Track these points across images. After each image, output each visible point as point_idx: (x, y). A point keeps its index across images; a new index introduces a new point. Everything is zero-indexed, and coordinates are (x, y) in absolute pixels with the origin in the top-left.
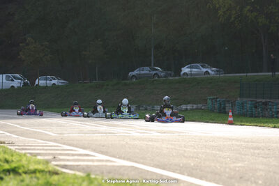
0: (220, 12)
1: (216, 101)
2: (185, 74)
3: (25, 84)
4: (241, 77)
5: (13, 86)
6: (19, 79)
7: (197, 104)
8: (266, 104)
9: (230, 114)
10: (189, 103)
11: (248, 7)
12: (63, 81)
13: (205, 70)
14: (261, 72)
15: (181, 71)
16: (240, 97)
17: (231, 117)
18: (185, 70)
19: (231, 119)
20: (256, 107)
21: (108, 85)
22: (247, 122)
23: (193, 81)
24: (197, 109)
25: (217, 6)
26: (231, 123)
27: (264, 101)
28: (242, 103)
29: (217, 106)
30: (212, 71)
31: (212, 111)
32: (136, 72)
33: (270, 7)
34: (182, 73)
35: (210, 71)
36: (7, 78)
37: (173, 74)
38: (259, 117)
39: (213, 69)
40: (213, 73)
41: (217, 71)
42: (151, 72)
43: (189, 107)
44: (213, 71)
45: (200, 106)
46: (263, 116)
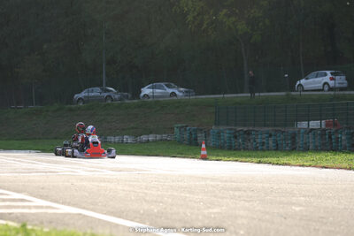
0: (190, 18)
1: (186, 130)
2: (146, 96)
4: (216, 99)
7: (161, 134)
8: (248, 133)
9: (204, 146)
10: (151, 133)
11: (225, 11)
13: (170, 91)
14: (242, 92)
15: (140, 92)
16: (215, 124)
17: (203, 149)
18: (146, 91)
19: (204, 152)
20: (235, 137)
21: (47, 111)
22: (224, 156)
23: (157, 105)
24: (161, 140)
25: (186, 9)
26: (204, 158)
27: (245, 129)
28: (219, 133)
29: (186, 136)
30: (179, 92)
31: (180, 142)
32: (83, 95)
33: (252, 11)
34: (142, 94)
35: (177, 93)
37: (130, 96)
38: (240, 150)
39: (182, 89)
40: (181, 94)
41: (186, 92)
42: (103, 94)
43: (151, 138)
45: (165, 136)
46: (244, 149)
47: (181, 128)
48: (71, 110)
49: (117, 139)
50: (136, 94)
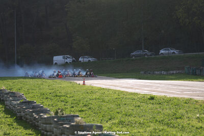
1: (191, 69)
2: (162, 53)
3: (73, 61)
5: (67, 62)
6: (69, 58)
7: (178, 70)
11: (196, 17)
13: (172, 51)
15: (159, 52)
18: (162, 51)
25: (179, 17)
32: (135, 53)
35: (175, 52)
36: (64, 58)
37: (155, 54)
41: (179, 52)
42: (143, 53)
43: (174, 72)
44: (177, 52)
45: (180, 71)
47: (188, 68)
48: (133, 60)
49: (159, 73)
50: (157, 53)
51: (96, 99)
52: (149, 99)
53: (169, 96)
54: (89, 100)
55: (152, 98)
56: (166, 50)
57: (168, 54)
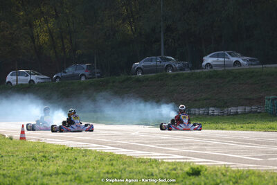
2: (208, 65)
7: (250, 105)
12: (42, 77)
13: (234, 59)
15: (202, 61)
18: (208, 60)
21: (114, 82)
24: (250, 112)
34: (204, 63)
35: (241, 61)
39: (245, 58)
40: (245, 63)
41: (251, 60)
42: (163, 63)
43: (240, 110)
44: (245, 60)
45: (254, 108)
47: (273, 100)
48: (138, 80)
49: (201, 111)
50: (197, 62)
51: (57, 174)
52: (189, 174)
53: (235, 166)
54: (39, 175)
55: (196, 172)
56: (218, 56)
57: (225, 65)
